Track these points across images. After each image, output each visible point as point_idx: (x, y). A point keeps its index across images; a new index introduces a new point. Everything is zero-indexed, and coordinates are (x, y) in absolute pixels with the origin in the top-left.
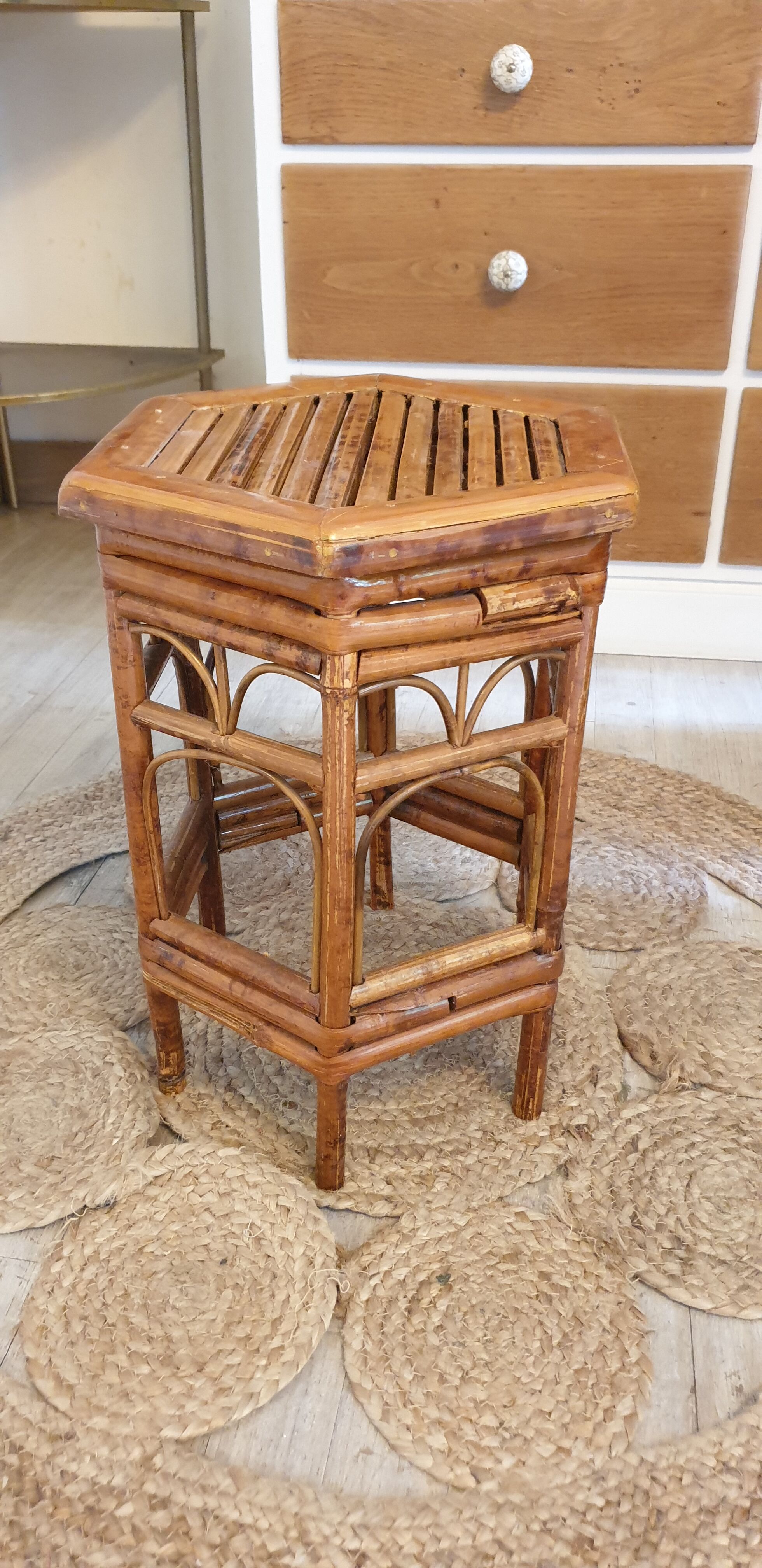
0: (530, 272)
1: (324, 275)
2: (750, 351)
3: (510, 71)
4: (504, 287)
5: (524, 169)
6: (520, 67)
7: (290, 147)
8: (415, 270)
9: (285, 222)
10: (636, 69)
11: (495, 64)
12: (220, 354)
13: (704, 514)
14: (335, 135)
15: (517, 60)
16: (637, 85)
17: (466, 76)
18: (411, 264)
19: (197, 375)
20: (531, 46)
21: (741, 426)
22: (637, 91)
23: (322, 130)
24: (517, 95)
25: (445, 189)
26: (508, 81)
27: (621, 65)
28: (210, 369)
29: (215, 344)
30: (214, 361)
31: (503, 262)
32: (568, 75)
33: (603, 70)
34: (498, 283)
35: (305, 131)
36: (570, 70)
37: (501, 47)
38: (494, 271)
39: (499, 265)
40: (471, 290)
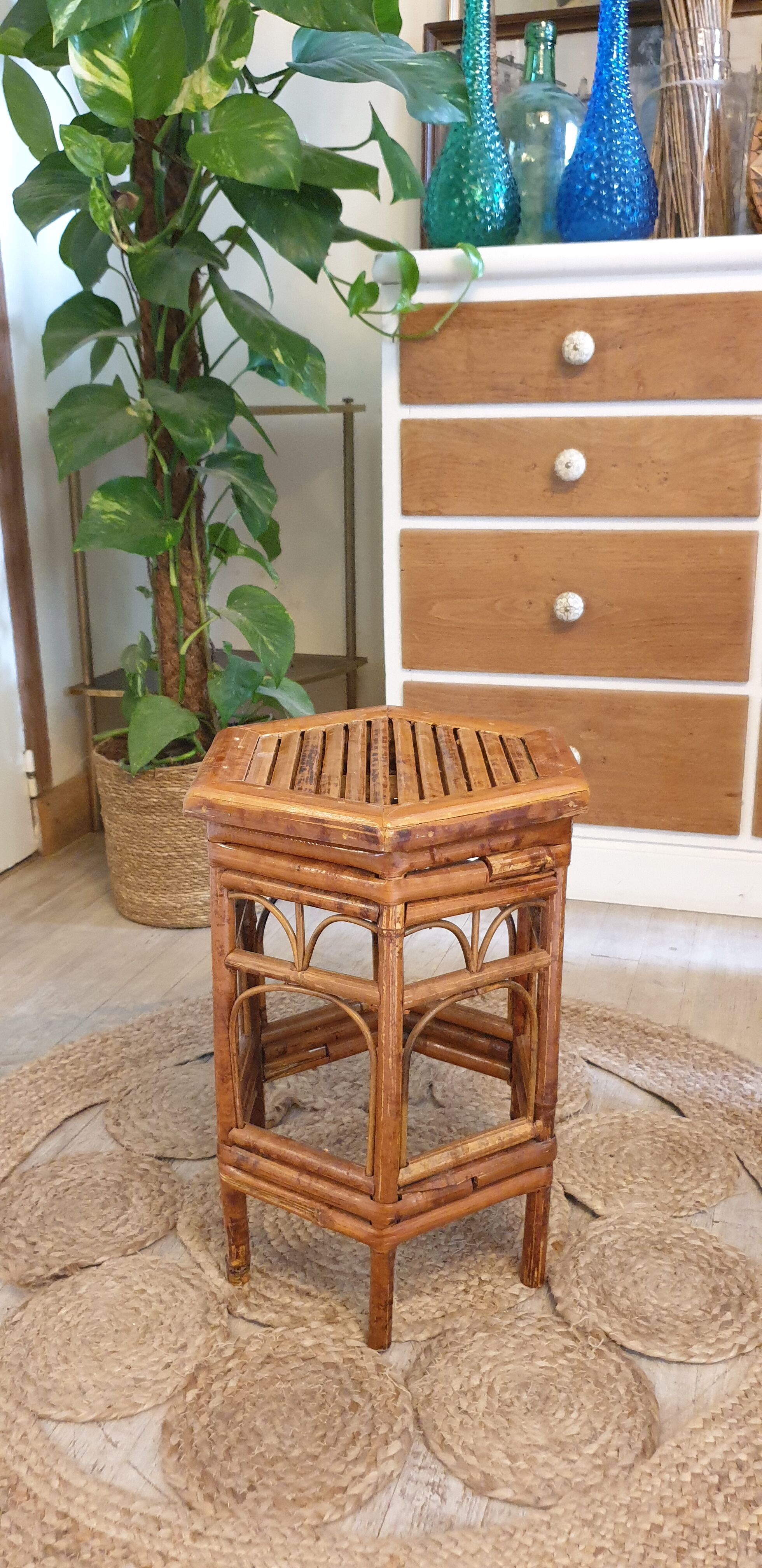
0: (587, 607)
1: (430, 609)
3: (568, 467)
4: (565, 618)
5: (582, 533)
6: (576, 464)
7: (408, 517)
8: (498, 605)
9: (403, 570)
10: (664, 465)
11: (557, 462)
12: (364, 660)
13: (736, 795)
14: (440, 509)
15: (574, 459)
16: (665, 476)
17: (536, 469)
18: (496, 601)
19: (345, 677)
20: (585, 449)
22: (666, 479)
23: (431, 506)
24: (576, 483)
25: (522, 547)
26: (567, 474)
27: (653, 462)
28: (355, 671)
29: (360, 653)
31: (564, 600)
32: (613, 468)
33: (640, 465)
34: (562, 616)
35: (418, 507)
36: (615, 466)
37: (562, 450)
38: (558, 607)
39: (561, 603)
40: (542, 620)
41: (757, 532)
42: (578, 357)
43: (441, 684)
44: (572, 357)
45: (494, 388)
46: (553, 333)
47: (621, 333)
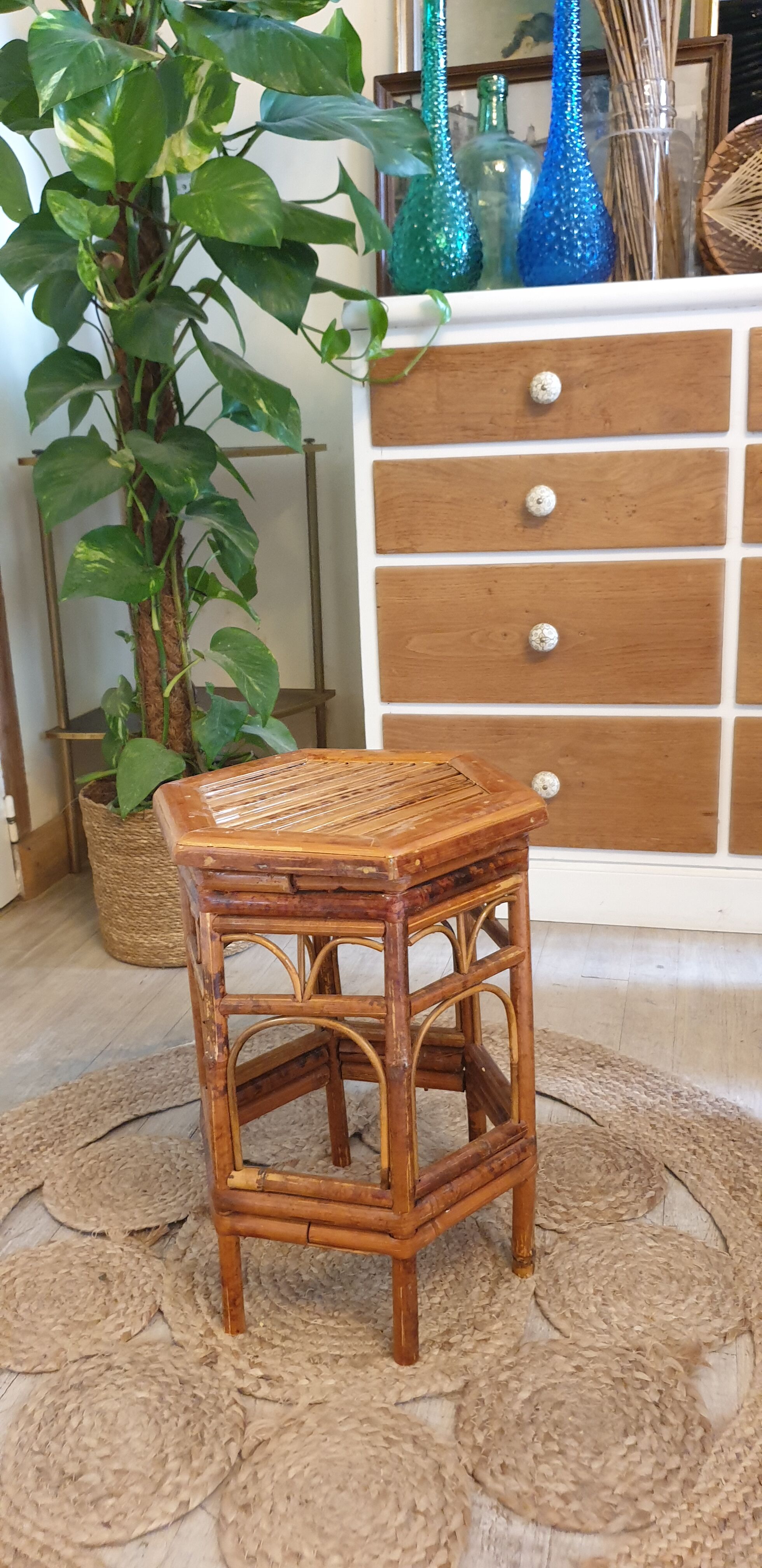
0: (562, 637)
1: (407, 643)
2: (737, 689)
3: (539, 503)
4: (540, 649)
5: (553, 566)
6: (547, 500)
7: (382, 555)
8: (474, 638)
9: (378, 607)
10: (632, 498)
11: (529, 499)
12: (332, 693)
13: (713, 814)
14: (414, 546)
15: (544, 495)
16: (634, 508)
17: (508, 506)
18: (472, 634)
19: (314, 709)
20: (554, 485)
21: (737, 747)
22: (634, 511)
23: (405, 543)
24: (545, 518)
25: (496, 582)
26: (538, 509)
27: (621, 495)
28: (324, 704)
29: (329, 686)
31: (539, 632)
32: (582, 503)
33: (608, 499)
34: (537, 647)
35: (393, 545)
36: (584, 500)
37: (533, 487)
38: (534, 638)
39: (536, 634)
40: (517, 651)
41: (724, 560)
42: (546, 397)
43: (420, 716)
44: (540, 397)
45: (465, 429)
46: (520, 373)
47: (586, 372)
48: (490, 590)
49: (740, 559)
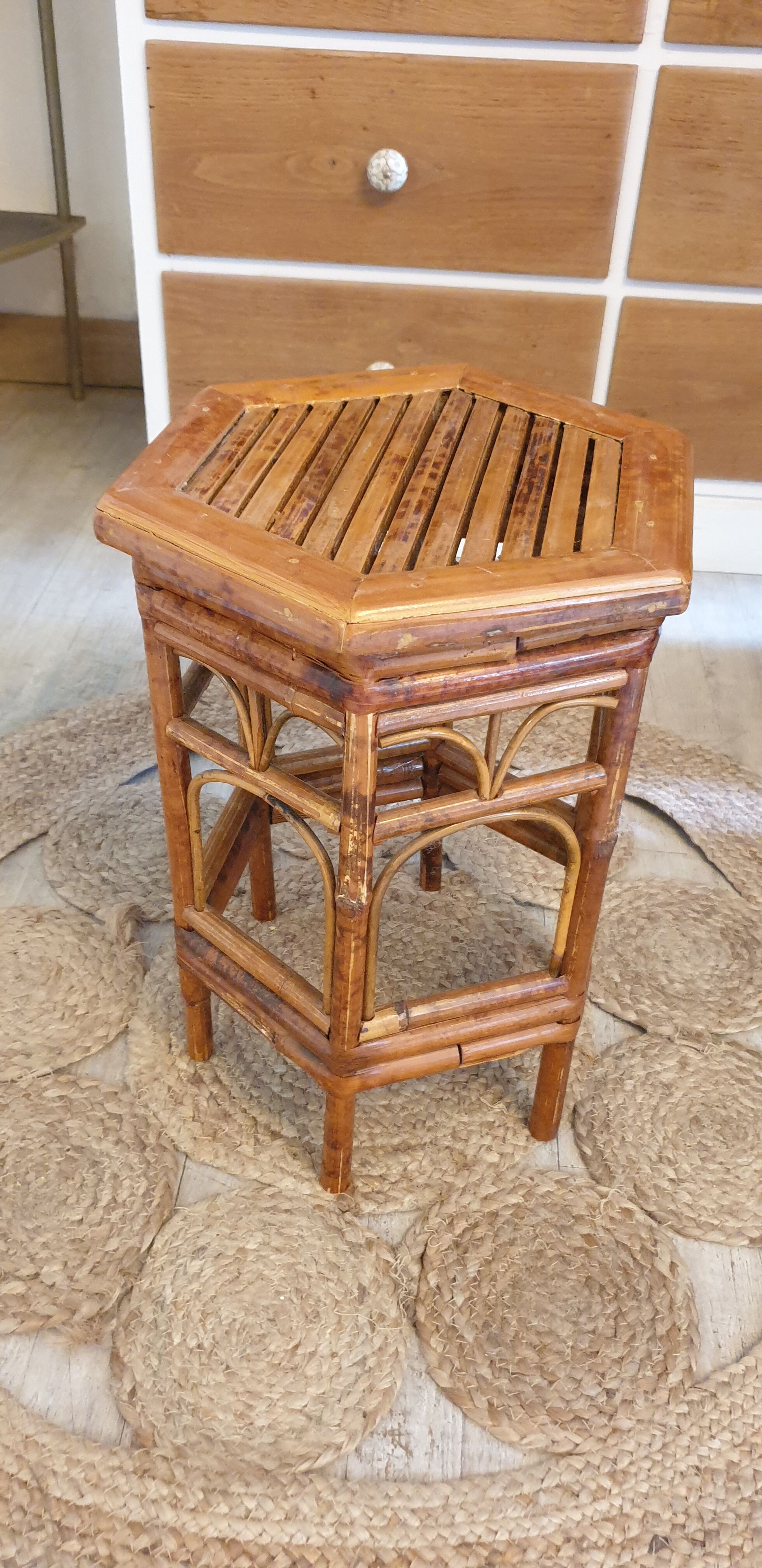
0: (411, 172)
1: (195, 166)
2: (631, 260)
4: (383, 188)
7: (155, 21)
8: (290, 163)
9: (151, 107)
14: (203, 11)
18: (287, 158)
23: (189, 4)
25: (322, 77)
29: (75, 211)
30: (75, 231)
31: (382, 162)
34: (378, 184)
35: (171, 5)
38: (373, 170)
39: (379, 165)
40: (349, 188)
41: (636, 67)
48: (313, 92)
49: (657, 68)
